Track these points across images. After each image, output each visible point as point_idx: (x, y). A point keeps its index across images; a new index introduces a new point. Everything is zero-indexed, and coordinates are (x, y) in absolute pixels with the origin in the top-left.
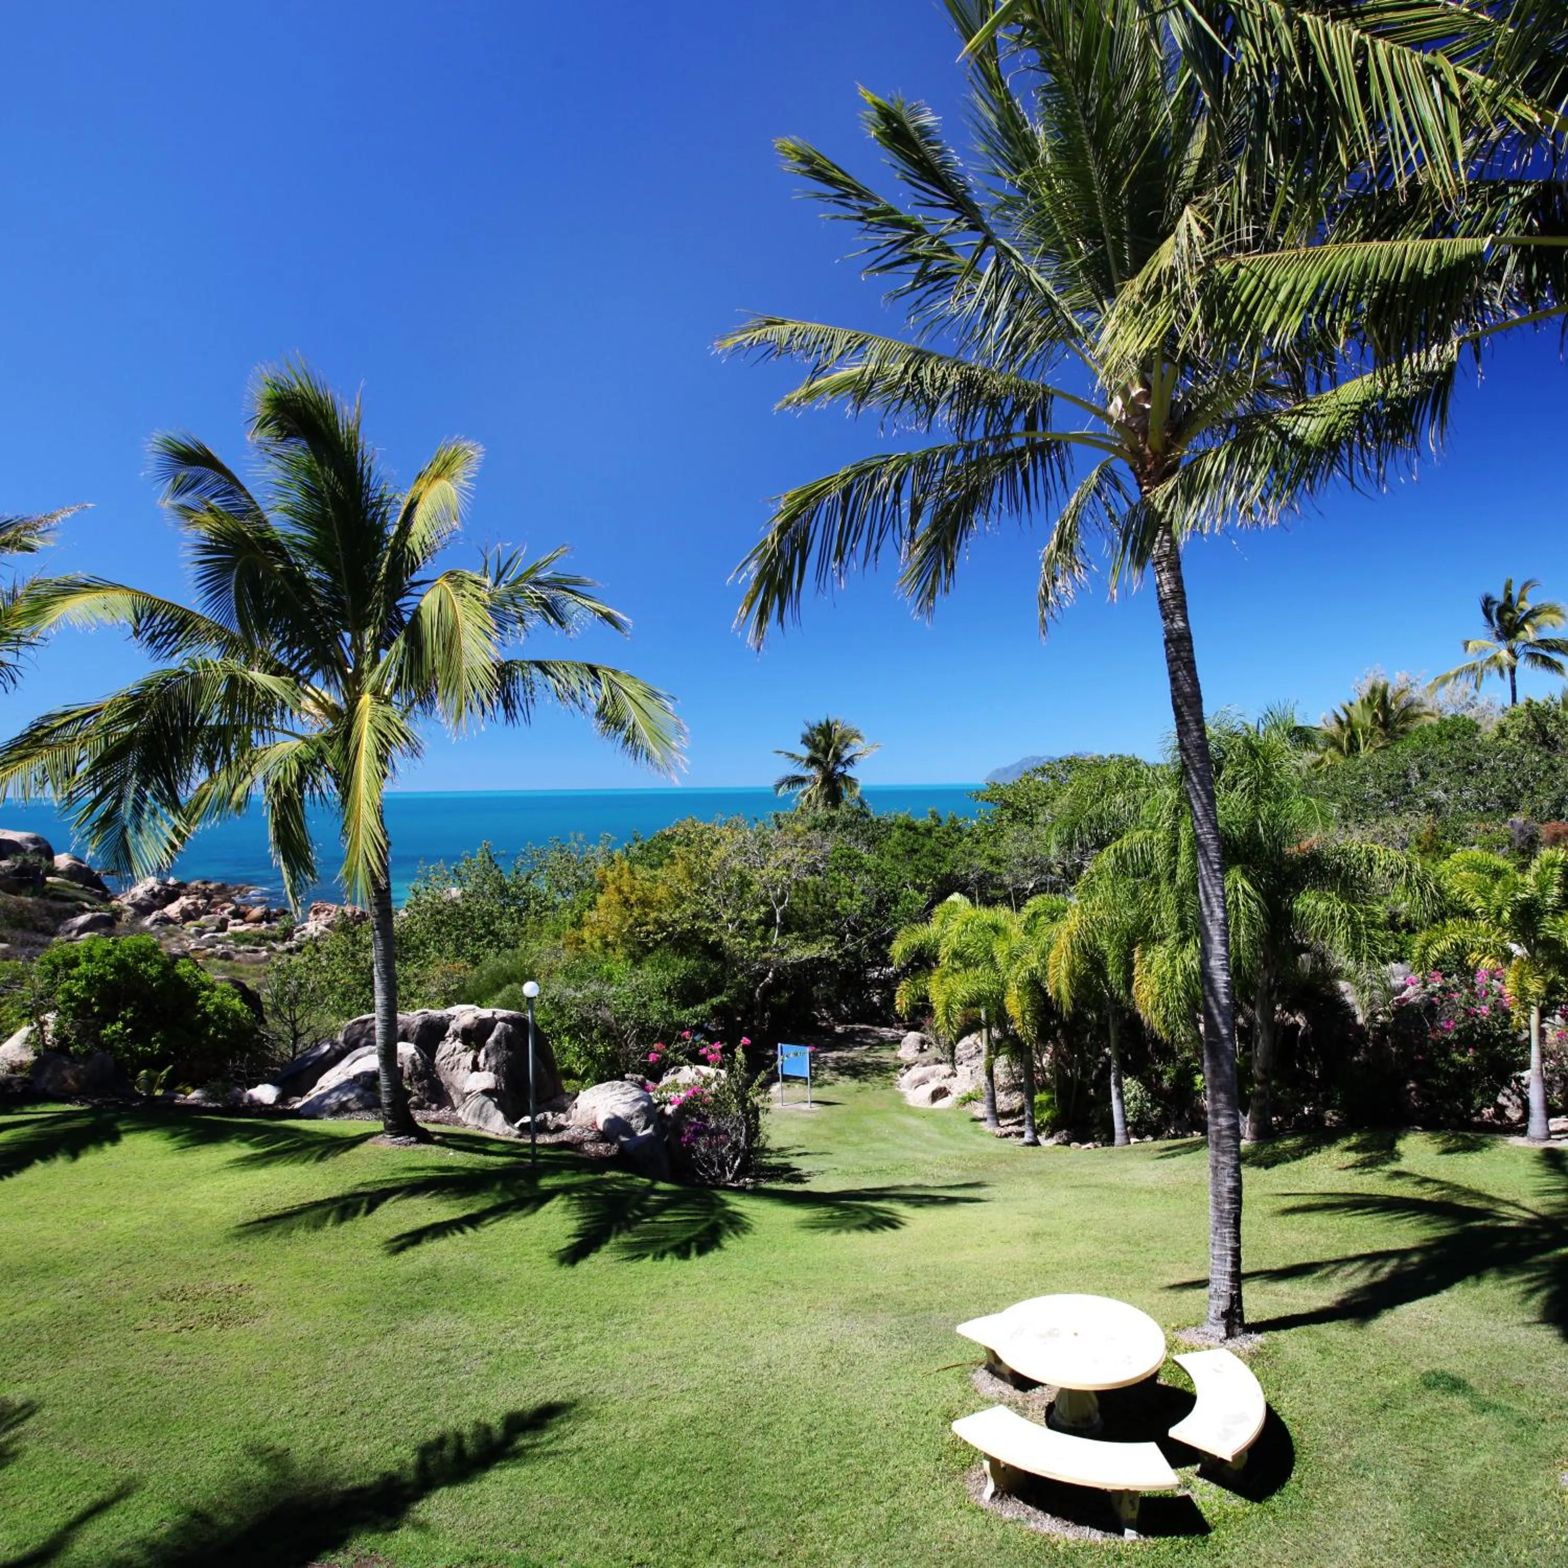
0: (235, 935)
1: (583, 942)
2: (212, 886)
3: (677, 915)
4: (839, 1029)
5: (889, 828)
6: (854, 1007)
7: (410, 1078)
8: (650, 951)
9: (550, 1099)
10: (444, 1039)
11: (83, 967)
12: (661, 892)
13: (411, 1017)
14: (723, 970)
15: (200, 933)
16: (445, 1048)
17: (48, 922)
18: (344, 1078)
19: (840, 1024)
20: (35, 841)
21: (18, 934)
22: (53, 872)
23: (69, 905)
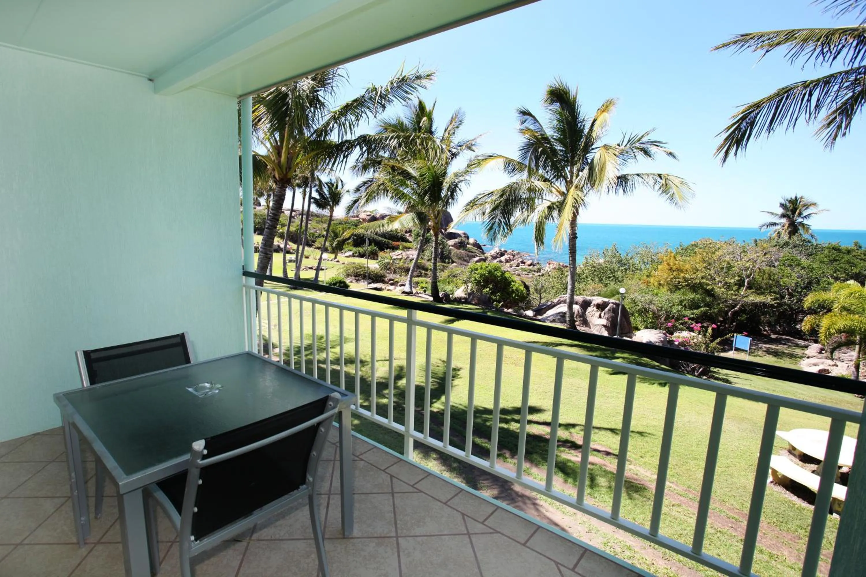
0: (522, 268)
1: (650, 283)
2: (515, 252)
3: (693, 276)
4: (773, 336)
5: (823, 249)
6: (784, 328)
7: (577, 316)
8: (679, 289)
9: (627, 333)
10: (590, 306)
11: (479, 271)
12: (687, 266)
13: (579, 298)
14: (713, 301)
15: (511, 267)
16: (589, 309)
17: (467, 258)
18: (555, 312)
19: (774, 334)
20: (464, 234)
21: (460, 261)
22: (468, 244)
23: (473, 254)
